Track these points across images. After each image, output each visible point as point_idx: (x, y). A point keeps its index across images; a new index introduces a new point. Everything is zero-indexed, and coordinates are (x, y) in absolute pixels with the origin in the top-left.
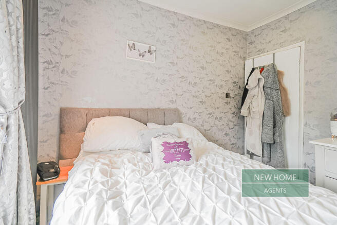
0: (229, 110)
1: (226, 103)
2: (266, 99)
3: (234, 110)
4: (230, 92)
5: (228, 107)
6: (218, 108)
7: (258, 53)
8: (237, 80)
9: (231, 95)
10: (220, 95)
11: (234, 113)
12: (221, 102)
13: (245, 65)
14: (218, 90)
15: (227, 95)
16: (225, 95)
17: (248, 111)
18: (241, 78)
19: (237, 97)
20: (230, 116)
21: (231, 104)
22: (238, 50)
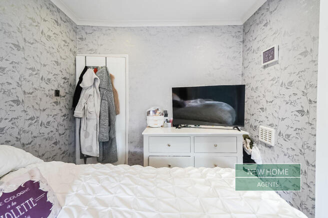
0: (60, 112)
1: (55, 102)
2: (102, 100)
3: (65, 111)
4: (60, 89)
5: (58, 107)
6: (44, 110)
7: (90, 52)
8: (68, 76)
9: (62, 93)
10: (47, 92)
11: (64, 116)
12: (48, 102)
13: (75, 61)
14: (43, 85)
15: (57, 93)
16: (53, 93)
17: (83, 112)
18: (72, 75)
19: (68, 96)
20: (60, 119)
21: (62, 104)
22: (68, 41)
